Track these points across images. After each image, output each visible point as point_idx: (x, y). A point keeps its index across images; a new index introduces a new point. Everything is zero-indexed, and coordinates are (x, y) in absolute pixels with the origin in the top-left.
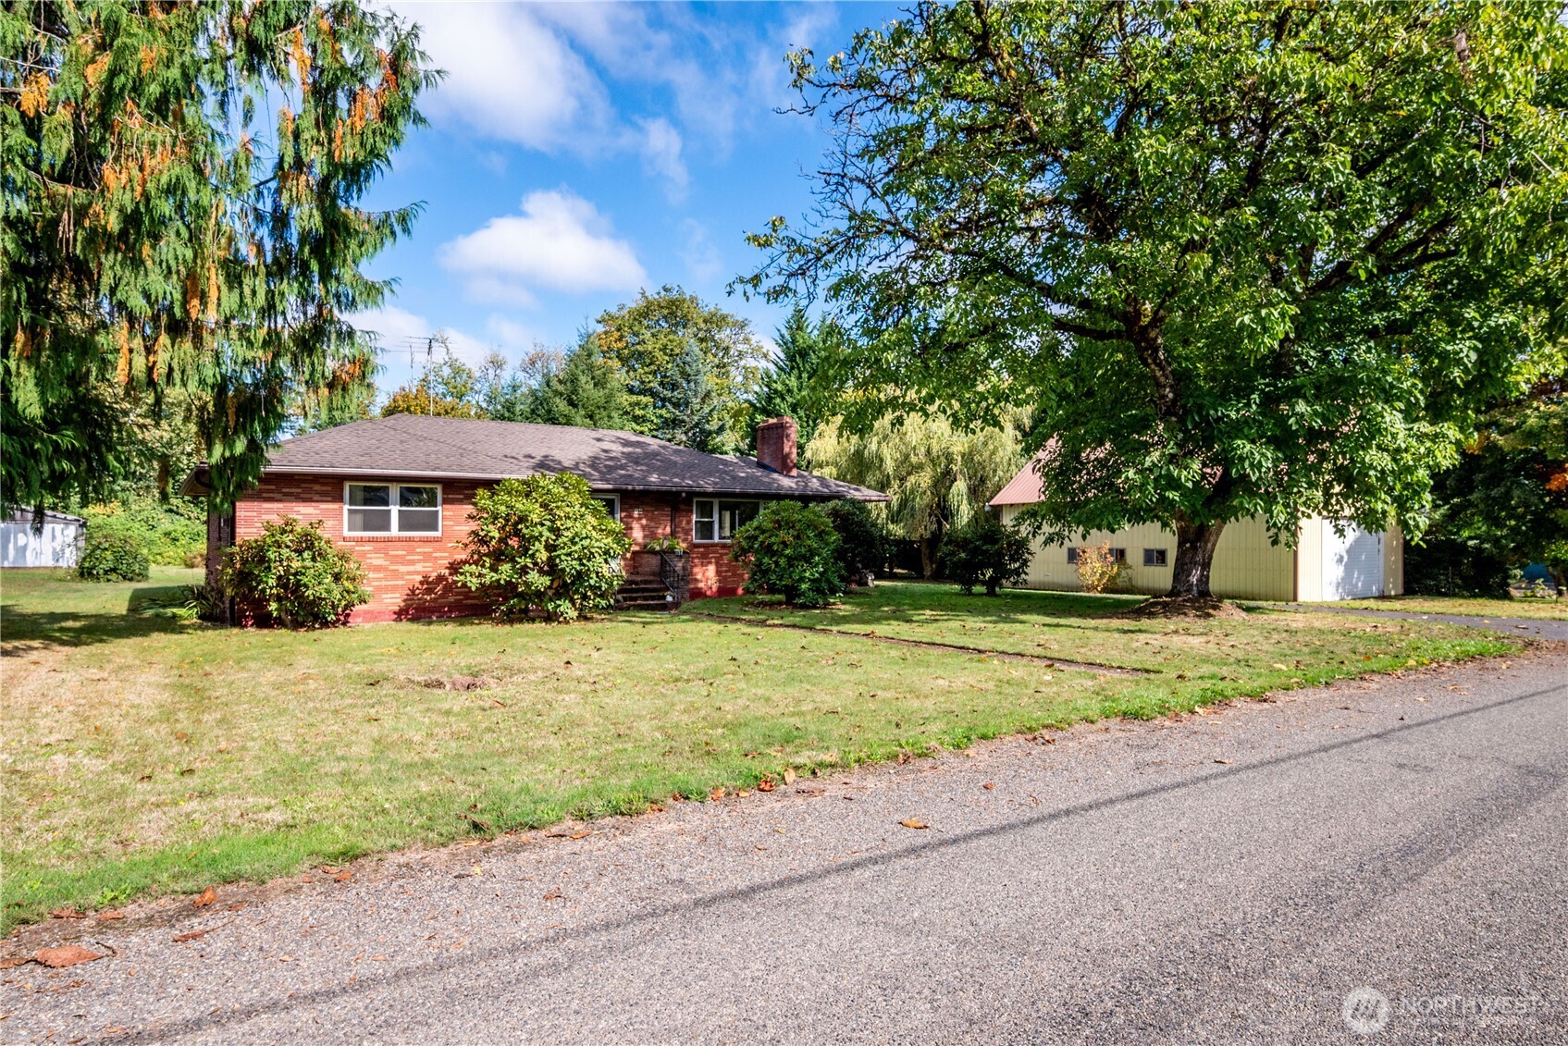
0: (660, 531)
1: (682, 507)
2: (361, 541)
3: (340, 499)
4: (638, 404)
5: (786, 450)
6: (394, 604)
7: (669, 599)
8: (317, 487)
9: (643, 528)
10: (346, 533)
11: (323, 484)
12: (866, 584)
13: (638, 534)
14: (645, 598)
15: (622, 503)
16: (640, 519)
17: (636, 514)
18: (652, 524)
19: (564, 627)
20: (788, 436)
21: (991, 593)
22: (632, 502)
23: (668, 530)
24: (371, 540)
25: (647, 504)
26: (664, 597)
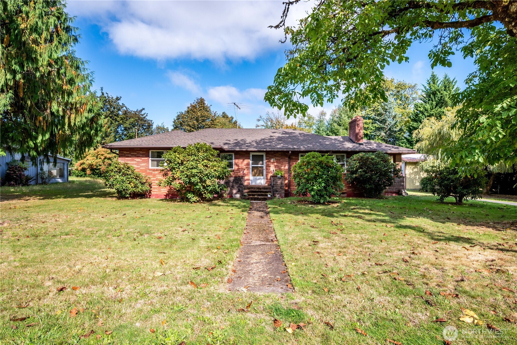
0: (283, 168)
1: (294, 157)
2: (154, 170)
3: (148, 156)
4: (366, 123)
5: (357, 131)
6: (164, 192)
7: (269, 196)
8: (141, 152)
9: (275, 166)
10: (150, 167)
11: (143, 151)
12: (401, 194)
13: (272, 168)
14: (259, 195)
15: (266, 156)
16: (273, 163)
17: (272, 161)
18: (280, 165)
19: (190, 204)
20: (358, 125)
21: (459, 203)
22: (271, 156)
23: (287, 167)
24: (157, 170)
25: (277, 156)
26: (267, 195)
